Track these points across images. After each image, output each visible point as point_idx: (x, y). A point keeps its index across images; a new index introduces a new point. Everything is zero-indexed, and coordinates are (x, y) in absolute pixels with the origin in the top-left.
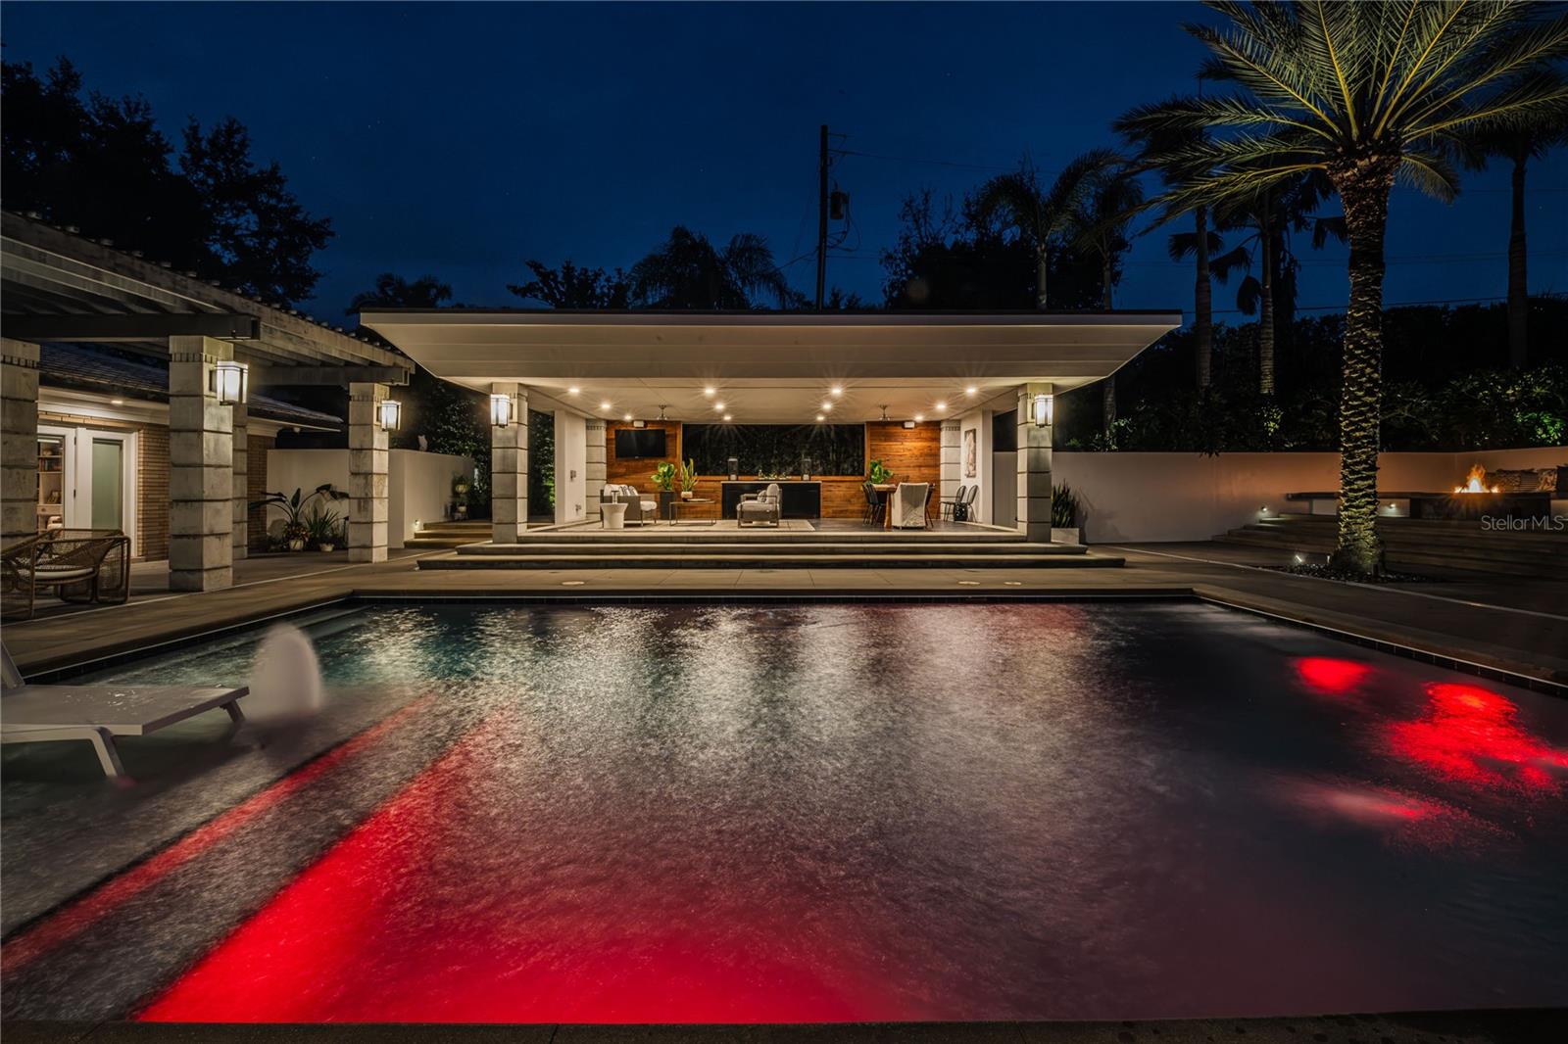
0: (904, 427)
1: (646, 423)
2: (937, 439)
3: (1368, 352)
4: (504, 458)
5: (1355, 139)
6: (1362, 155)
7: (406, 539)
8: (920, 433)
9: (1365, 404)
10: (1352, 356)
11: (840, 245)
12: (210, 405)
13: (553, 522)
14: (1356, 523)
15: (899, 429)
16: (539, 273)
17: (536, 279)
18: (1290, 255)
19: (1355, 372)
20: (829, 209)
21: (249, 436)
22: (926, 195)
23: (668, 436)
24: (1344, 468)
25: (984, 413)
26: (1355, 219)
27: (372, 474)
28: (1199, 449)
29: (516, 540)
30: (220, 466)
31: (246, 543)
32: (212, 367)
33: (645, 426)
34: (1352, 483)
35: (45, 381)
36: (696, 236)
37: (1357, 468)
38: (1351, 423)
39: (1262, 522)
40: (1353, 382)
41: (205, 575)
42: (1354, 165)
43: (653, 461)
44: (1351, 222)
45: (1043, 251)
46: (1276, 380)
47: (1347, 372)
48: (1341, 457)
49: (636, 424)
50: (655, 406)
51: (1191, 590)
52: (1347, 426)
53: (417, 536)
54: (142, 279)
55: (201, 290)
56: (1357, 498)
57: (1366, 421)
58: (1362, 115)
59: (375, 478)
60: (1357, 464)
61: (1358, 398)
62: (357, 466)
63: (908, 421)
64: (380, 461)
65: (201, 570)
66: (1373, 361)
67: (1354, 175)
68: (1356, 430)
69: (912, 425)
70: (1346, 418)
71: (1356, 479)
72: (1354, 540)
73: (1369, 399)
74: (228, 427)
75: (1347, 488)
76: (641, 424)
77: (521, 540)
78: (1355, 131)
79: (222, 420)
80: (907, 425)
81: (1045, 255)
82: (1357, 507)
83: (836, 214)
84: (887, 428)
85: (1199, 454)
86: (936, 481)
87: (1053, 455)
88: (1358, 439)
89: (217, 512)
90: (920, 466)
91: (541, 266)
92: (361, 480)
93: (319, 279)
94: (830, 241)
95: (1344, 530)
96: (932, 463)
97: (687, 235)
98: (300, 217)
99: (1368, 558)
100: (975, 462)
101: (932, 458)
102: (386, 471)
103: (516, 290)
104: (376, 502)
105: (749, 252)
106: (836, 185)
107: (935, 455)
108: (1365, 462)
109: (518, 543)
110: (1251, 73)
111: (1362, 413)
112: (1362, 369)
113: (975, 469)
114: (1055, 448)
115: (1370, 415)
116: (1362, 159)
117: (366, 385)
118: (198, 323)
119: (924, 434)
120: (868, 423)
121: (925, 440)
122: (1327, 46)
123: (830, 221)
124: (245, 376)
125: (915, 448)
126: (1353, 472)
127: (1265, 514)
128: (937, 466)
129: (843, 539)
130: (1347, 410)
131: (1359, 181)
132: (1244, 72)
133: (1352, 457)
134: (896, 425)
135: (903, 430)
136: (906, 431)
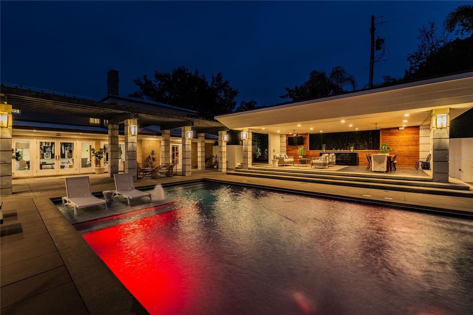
0: (399, 130)
4: (245, 148)
7: (236, 167)
8: (408, 131)
11: (381, 59)
12: (187, 140)
13: (268, 164)
15: (397, 130)
16: (288, 91)
17: (287, 92)
20: (375, 47)
21: (205, 143)
23: (304, 138)
27: (222, 152)
29: (247, 169)
30: (189, 152)
31: (205, 166)
32: (187, 132)
33: (297, 135)
35: (171, 136)
36: (320, 72)
41: (186, 173)
49: (294, 135)
50: (292, 130)
53: (239, 166)
54: (173, 118)
55: (184, 118)
59: (223, 153)
62: (220, 150)
63: (401, 127)
64: (224, 149)
65: (185, 172)
69: (403, 128)
74: (190, 144)
76: (296, 135)
77: (249, 169)
79: (189, 142)
80: (400, 129)
83: (378, 48)
84: (391, 131)
86: (417, 152)
87: (449, 141)
89: (188, 160)
90: (408, 146)
91: (289, 89)
92: (220, 153)
93: (237, 103)
94: (375, 59)
96: (415, 144)
97: (316, 72)
98: (233, 90)
101: (415, 142)
102: (226, 151)
103: (281, 97)
104: (223, 158)
105: (338, 73)
106: (378, 37)
109: (248, 169)
117: (221, 131)
118: (186, 124)
119: (410, 132)
120: (381, 129)
121: (411, 134)
123: (375, 51)
124: (192, 133)
125: (405, 138)
128: (417, 145)
129: (340, 174)
134: (395, 129)
135: (399, 131)
136: (400, 131)
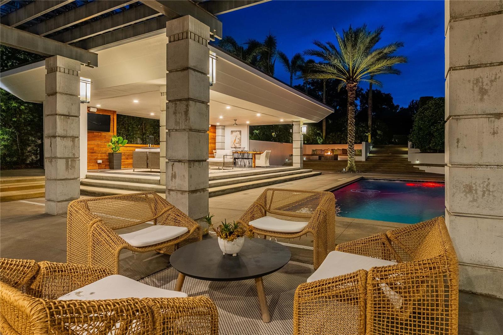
1: (98, 109)
2: (215, 132)
6: (355, 82)
14: (352, 161)
23: (111, 119)
26: (352, 95)
28: (279, 142)
42: (353, 84)
43: (100, 134)
61: (353, 134)
72: (352, 165)
78: (351, 75)
82: (353, 158)
95: (350, 163)
107: (214, 138)
126: (352, 150)
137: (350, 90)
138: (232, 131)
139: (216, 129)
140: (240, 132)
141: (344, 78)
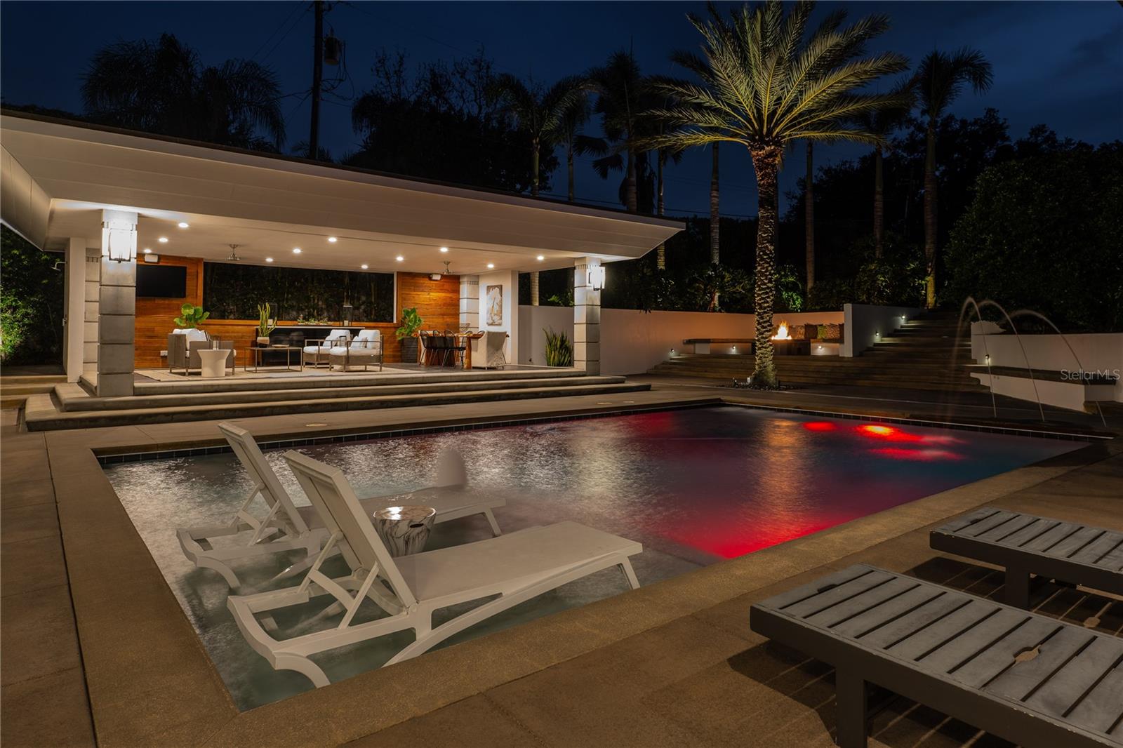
0: (430, 279)
1: (160, 257)
2: (457, 291)
3: (769, 258)
4: (117, 297)
5: (764, 134)
6: (768, 144)
8: (443, 285)
9: (768, 288)
10: (762, 259)
14: (765, 357)
15: (424, 280)
18: (651, 167)
19: (764, 269)
20: (323, 52)
22: (401, 58)
24: (758, 324)
25: (513, 272)
26: (763, 179)
28: (640, 307)
29: (132, 393)
34: (763, 334)
37: (765, 325)
38: (763, 298)
39: (671, 359)
40: (763, 274)
42: (764, 149)
43: (167, 302)
44: (761, 180)
45: (537, 144)
46: (666, 260)
47: (759, 268)
48: (757, 318)
49: (147, 258)
51: (719, 399)
52: (760, 299)
56: (765, 342)
57: (769, 297)
58: (770, 121)
60: (765, 322)
61: (765, 284)
63: (436, 274)
66: (772, 263)
67: (763, 154)
68: (765, 303)
69: (438, 277)
70: (759, 295)
71: (765, 331)
72: (764, 367)
73: (770, 285)
75: (760, 336)
76: (154, 259)
78: (765, 129)
80: (433, 277)
81: (539, 147)
82: (765, 348)
83: (331, 60)
84: (411, 278)
85: (639, 311)
87: (601, 311)
88: (765, 308)
90: (443, 315)
94: (323, 84)
95: (758, 361)
96: (453, 312)
99: (771, 376)
100: (501, 313)
101: (453, 307)
107: (455, 305)
108: (768, 321)
109: (135, 395)
110: (725, 82)
111: (767, 293)
112: (767, 267)
113: (501, 319)
114: (602, 306)
115: (771, 294)
116: (768, 147)
119: (447, 286)
120: (397, 273)
121: (448, 291)
122: (768, 84)
125: (437, 298)
126: (763, 327)
127: (673, 354)
128: (456, 314)
130: (759, 290)
131: (765, 158)
132: (720, 79)
133: (762, 318)
134: (423, 277)
135: (429, 282)
136: (432, 282)
137: (759, 167)
138: (488, 287)
139: (460, 283)
140: (501, 287)
141: (743, 137)
